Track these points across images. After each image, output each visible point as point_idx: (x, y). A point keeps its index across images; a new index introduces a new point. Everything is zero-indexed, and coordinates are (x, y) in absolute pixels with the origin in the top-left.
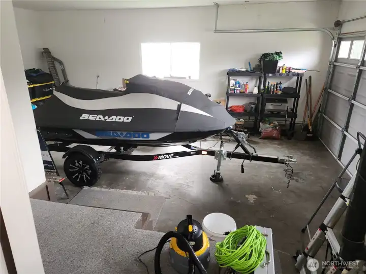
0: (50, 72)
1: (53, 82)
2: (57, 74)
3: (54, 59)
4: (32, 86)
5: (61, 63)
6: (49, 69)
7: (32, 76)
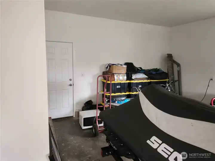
0: (168, 71)
1: (167, 80)
2: (173, 74)
3: (174, 62)
4: (149, 81)
5: (179, 65)
6: (168, 70)
7: (152, 74)
